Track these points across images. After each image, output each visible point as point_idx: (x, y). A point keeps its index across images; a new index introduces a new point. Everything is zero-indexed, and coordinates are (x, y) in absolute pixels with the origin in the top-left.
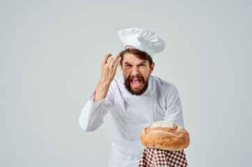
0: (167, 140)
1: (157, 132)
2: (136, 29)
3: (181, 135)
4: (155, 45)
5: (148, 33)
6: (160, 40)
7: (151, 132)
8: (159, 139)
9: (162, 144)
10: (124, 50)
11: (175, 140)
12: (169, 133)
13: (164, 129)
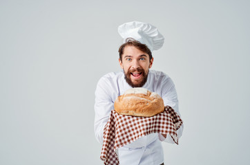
0: (141, 106)
1: (130, 98)
2: (137, 23)
3: (154, 101)
4: (155, 40)
5: (149, 27)
6: (160, 35)
7: (124, 98)
8: (132, 105)
9: (135, 110)
10: (124, 42)
11: (149, 105)
12: (142, 99)
13: (138, 95)
